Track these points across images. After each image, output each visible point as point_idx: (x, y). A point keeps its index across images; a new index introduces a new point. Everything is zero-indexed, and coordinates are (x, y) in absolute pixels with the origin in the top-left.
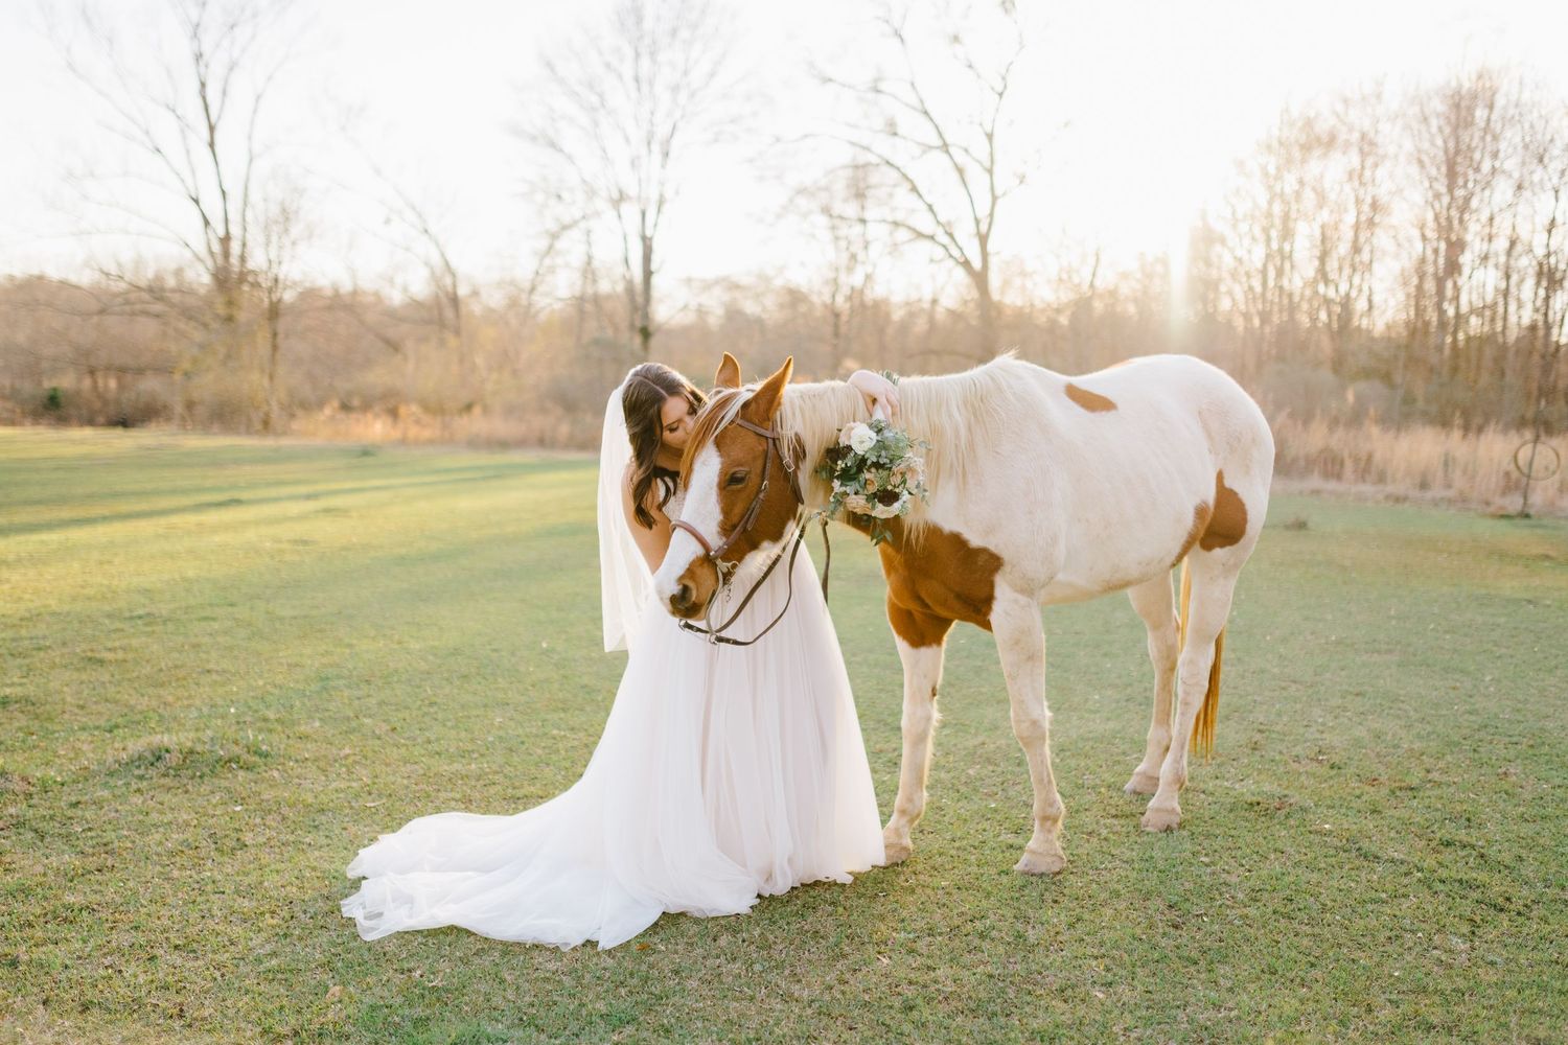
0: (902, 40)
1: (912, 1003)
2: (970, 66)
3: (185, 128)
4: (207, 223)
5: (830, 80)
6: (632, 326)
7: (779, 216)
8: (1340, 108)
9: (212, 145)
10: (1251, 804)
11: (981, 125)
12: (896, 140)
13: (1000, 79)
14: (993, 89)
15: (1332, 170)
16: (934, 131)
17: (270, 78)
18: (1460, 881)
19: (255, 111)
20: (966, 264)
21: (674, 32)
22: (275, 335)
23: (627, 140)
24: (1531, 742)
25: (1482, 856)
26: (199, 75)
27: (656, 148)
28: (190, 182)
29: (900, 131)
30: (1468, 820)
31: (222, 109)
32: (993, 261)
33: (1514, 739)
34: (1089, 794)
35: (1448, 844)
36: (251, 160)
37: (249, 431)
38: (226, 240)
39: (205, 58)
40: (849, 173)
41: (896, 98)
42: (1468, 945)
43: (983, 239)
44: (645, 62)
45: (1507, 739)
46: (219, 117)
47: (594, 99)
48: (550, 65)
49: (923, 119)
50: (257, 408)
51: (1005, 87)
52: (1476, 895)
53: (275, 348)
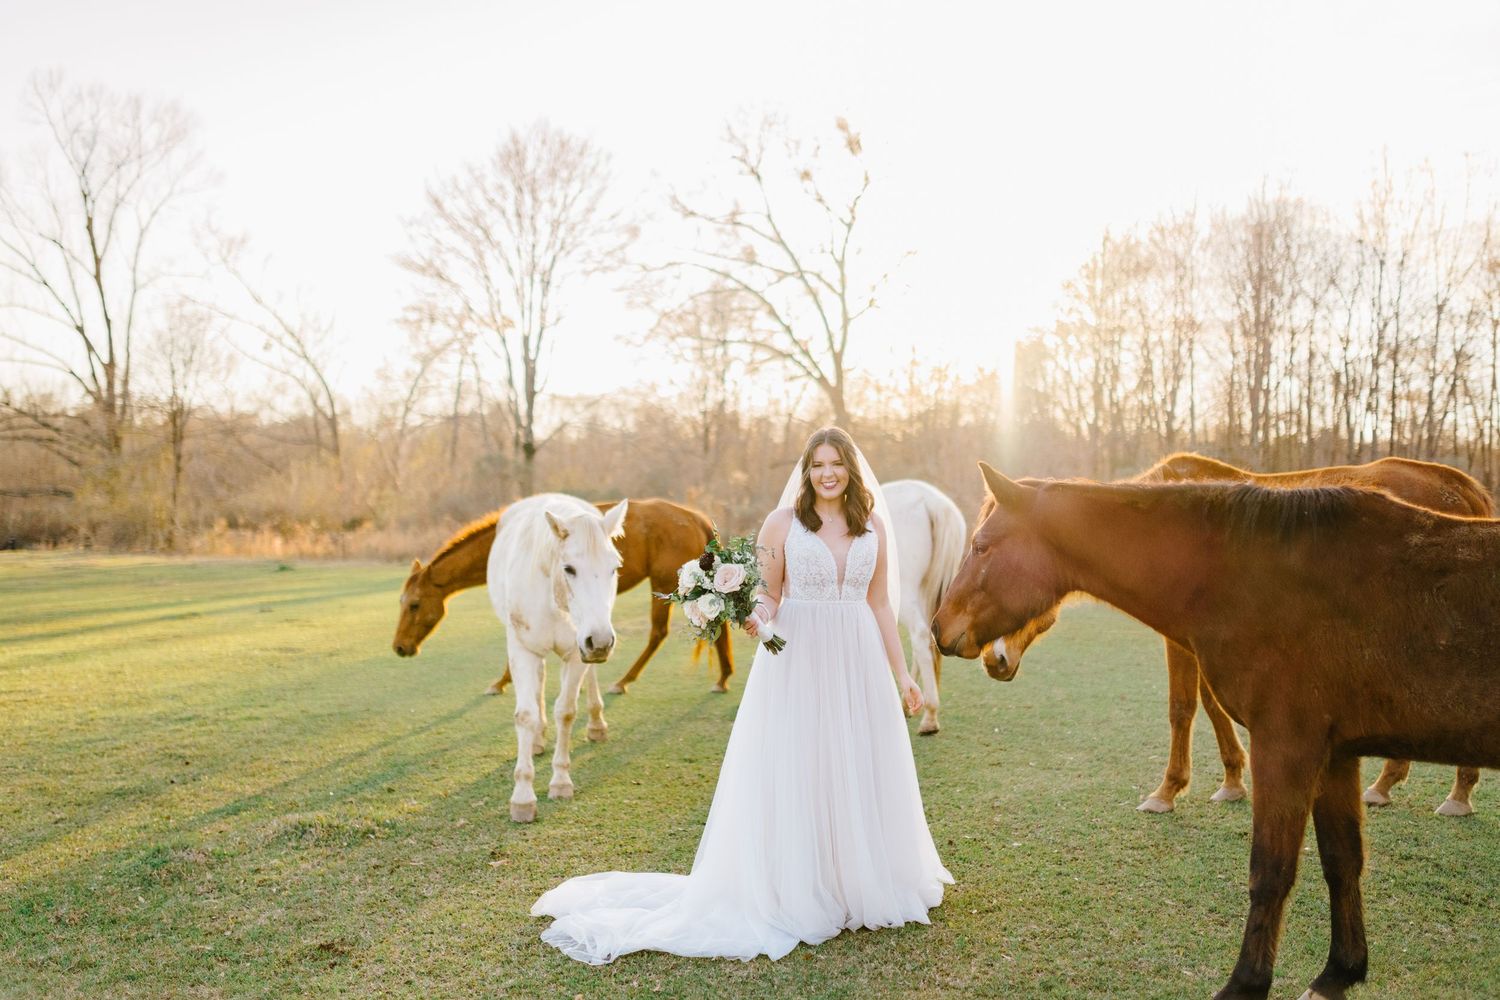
0: (759, 177)
1: (1050, 984)
2: (820, 200)
3: (71, 260)
4: (90, 348)
5: (692, 213)
6: (517, 443)
7: (647, 338)
8: (1157, 236)
9: (97, 277)
10: (1240, 834)
11: (832, 253)
12: (755, 268)
13: (848, 211)
14: (842, 221)
15: (1152, 291)
16: (789, 258)
17: (154, 213)
18: (1428, 884)
19: (139, 245)
20: (822, 380)
21: (553, 174)
22: (179, 457)
23: (510, 271)
24: (1442, 781)
25: (1437, 865)
26: (87, 212)
27: (537, 278)
28: (75, 312)
29: (759, 259)
30: (1416, 840)
31: (107, 244)
32: (849, 377)
33: (1428, 779)
34: (1103, 833)
35: (1408, 858)
36: (135, 291)
37: (153, 549)
38: (110, 367)
39: (93, 195)
40: (708, 298)
41: (753, 229)
42: (1450, 929)
43: (838, 358)
44: (528, 199)
45: (1422, 780)
46: (105, 250)
47: (479, 233)
48: (437, 203)
49: (779, 248)
50: (161, 527)
51: (854, 218)
52: (1444, 893)
53: (178, 469)
